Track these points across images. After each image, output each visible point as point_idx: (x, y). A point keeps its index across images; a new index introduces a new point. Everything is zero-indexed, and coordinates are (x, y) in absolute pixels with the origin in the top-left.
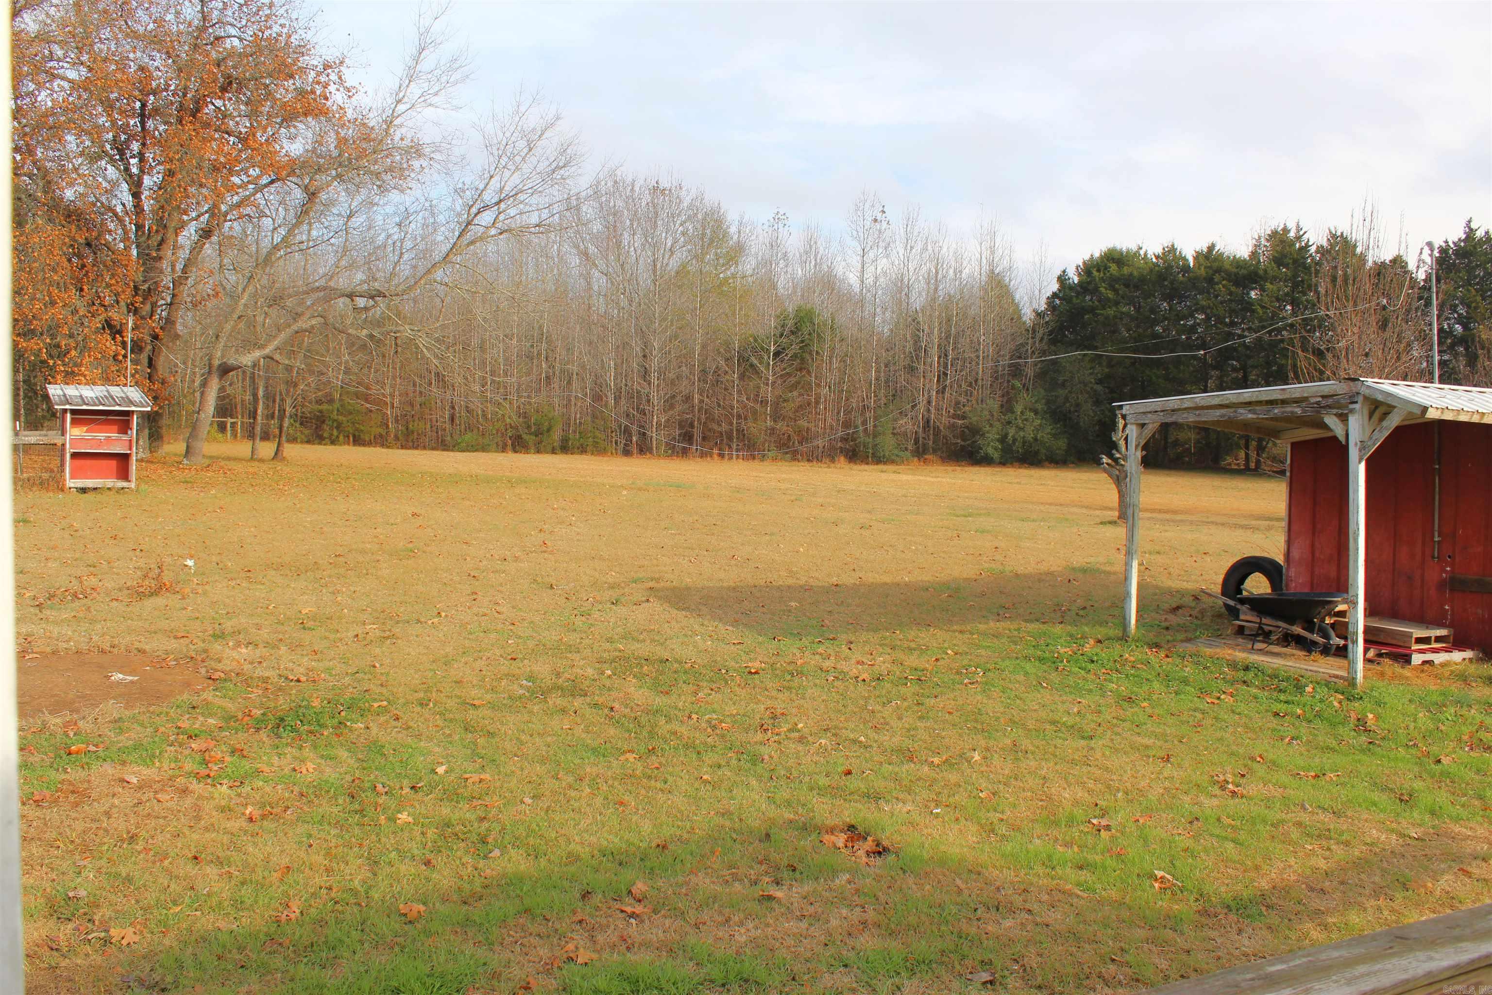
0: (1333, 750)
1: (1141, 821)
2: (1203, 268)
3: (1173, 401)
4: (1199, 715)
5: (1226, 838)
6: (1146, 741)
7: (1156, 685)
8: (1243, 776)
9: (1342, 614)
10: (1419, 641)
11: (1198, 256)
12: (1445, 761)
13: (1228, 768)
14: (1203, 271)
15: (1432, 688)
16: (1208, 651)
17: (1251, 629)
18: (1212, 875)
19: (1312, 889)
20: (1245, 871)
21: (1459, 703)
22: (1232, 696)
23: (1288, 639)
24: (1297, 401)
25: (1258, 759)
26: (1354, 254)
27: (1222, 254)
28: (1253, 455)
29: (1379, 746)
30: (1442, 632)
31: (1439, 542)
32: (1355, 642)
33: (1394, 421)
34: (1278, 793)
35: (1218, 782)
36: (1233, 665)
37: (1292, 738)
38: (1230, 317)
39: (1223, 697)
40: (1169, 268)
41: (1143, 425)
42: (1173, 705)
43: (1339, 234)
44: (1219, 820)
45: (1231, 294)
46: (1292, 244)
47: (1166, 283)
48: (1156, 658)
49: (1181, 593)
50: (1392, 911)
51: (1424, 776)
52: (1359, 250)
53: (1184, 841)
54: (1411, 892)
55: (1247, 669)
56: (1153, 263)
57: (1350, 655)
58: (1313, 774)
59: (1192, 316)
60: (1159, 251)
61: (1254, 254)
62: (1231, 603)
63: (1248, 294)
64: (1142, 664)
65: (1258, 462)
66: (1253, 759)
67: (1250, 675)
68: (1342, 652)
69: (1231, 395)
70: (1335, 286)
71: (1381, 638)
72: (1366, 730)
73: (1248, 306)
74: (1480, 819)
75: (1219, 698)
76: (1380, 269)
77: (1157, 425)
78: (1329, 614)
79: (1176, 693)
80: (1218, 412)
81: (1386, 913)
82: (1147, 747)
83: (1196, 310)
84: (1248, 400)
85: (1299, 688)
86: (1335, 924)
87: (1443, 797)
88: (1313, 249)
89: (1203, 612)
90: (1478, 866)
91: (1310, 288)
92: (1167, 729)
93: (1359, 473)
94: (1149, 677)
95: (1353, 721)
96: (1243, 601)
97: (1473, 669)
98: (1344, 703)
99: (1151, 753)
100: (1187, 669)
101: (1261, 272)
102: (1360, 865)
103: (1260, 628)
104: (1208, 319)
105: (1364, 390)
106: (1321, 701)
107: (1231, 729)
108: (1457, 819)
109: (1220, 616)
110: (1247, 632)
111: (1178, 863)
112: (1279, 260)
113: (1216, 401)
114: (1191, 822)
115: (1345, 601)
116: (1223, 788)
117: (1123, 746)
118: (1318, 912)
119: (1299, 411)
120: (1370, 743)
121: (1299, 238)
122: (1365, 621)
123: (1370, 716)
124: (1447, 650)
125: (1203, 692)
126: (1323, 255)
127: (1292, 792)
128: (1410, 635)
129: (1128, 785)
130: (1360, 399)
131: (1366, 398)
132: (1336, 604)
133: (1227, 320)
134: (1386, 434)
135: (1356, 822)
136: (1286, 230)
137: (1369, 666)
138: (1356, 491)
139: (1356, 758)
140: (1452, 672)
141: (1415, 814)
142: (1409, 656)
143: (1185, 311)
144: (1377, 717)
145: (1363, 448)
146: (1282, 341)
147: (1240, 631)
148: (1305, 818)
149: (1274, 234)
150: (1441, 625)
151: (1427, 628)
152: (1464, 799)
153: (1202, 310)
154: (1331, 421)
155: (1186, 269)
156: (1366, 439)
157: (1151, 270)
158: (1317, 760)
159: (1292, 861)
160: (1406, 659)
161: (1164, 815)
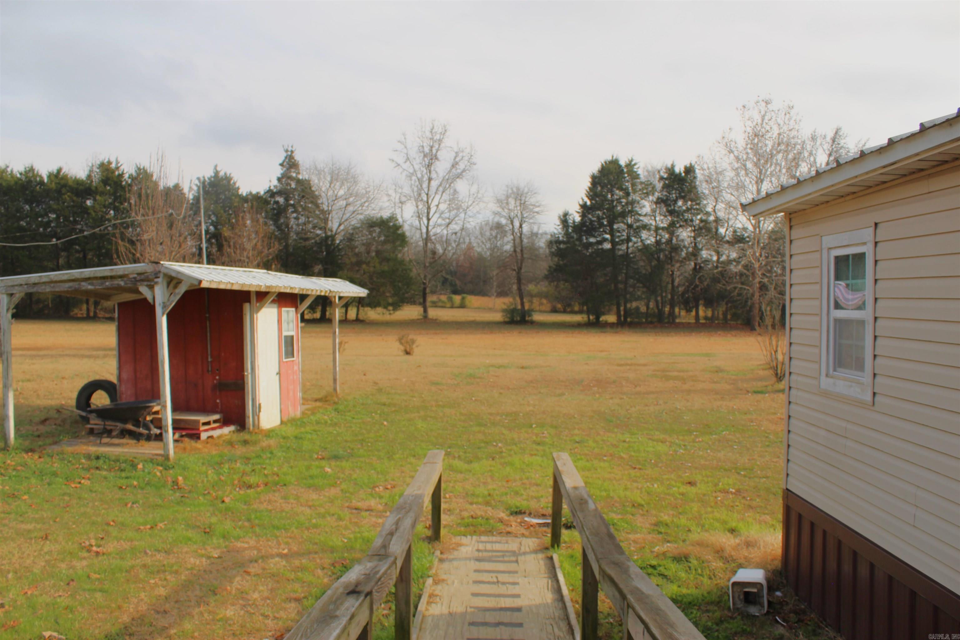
0: (160, 506)
1: (29, 593)
2: (53, 184)
3: (34, 277)
4: (67, 498)
5: (95, 590)
6: (30, 526)
7: (33, 481)
8: (102, 538)
9: (157, 413)
10: (204, 424)
11: (50, 175)
12: (227, 500)
13: (92, 535)
14: (53, 186)
15: (214, 453)
16: (70, 449)
17: (99, 429)
18: (88, 622)
19: (158, 612)
20: (111, 613)
21: (230, 460)
22: (89, 479)
23: (124, 433)
24: (121, 277)
25: (112, 523)
26: (152, 181)
27: (67, 176)
28: (92, 309)
29: (188, 497)
30: (217, 417)
31: (211, 362)
32: (167, 431)
33: (182, 289)
34: (127, 545)
35: (85, 547)
36: (88, 457)
37: (133, 503)
38: (73, 217)
39: (83, 481)
40: (29, 182)
41: (11, 295)
42: (47, 493)
43: (142, 167)
44: (89, 577)
45: (73, 201)
46: (113, 172)
47: (27, 192)
48: (31, 459)
49: (48, 409)
50: (210, 612)
51: (217, 513)
52: (154, 178)
53: (63, 601)
54: (218, 596)
55: (98, 458)
56: (17, 178)
57: (165, 440)
58: (149, 526)
59: (47, 215)
60: (22, 169)
61: (89, 176)
62: (84, 414)
63: (85, 202)
64: (21, 465)
65: (95, 313)
66: (108, 524)
67: (101, 462)
68: (159, 438)
69: (76, 273)
70: (140, 200)
71: (182, 425)
72: (178, 488)
73: (85, 210)
74: (250, 535)
75: (80, 483)
76: (168, 192)
77: (22, 295)
78: (149, 414)
79: (49, 484)
80: (67, 285)
81: (206, 615)
82: (29, 531)
83: (50, 212)
84: (87, 276)
85: (134, 466)
86: (175, 634)
87: (228, 525)
88: (126, 176)
89: (64, 421)
90: (254, 567)
91: (125, 200)
92: (43, 513)
93: (163, 323)
94: (27, 475)
95: (170, 483)
96: (91, 412)
97: (235, 437)
98: (163, 473)
99: (33, 535)
100: (56, 465)
101: (93, 189)
102: (187, 585)
103: (105, 428)
104: (58, 218)
105: (163, 270)
106: (149, 473)
107: (91, 504)
108: (238, 538)
109: (76, 422)
110: (96, 432)
111: (61, 621)
112: (105, 181)
113: (65, 278)
114: (68, 584)
115: (159, 404)
116: (89, 551)
117: (10, 534)
118: (165, 628)
119: (122, 283)
120: (182, 497)
121: (117, 168)
122: (172, 415)
123: (180, 478)
124: (220, 427)
125: (68, 480)
126: (133, 180)
127: (137, 543)
128: (198, 422)
129: (17, 566)
130: (161, 275)
131: (166, 275)
132: (153, 407)
133: (71, 219)
134: (178, 297)
135: (180, 555)
136: (110, 163)
137: (177, 444)
138: (161, 334)
139: (175, 509)
140: (224, 441)
141: (215, 541)
142: (199, 434)
143: (42, 212)
144: (185, 478)
145: (164, 306)
146: (108, 234)
147: (91, 432)
148: (148, 561)
149: (102, 165)
150: (214, 412)
151: (208, 415)
152: (240, 523)
153: (54, 211)
154: (144, 290)
155: (42, 183)
156: (166, 300)
157: (16, 183)
158: (151, 516)
159: (143, 595)
160: (196, 437)
161: (47, 583)
